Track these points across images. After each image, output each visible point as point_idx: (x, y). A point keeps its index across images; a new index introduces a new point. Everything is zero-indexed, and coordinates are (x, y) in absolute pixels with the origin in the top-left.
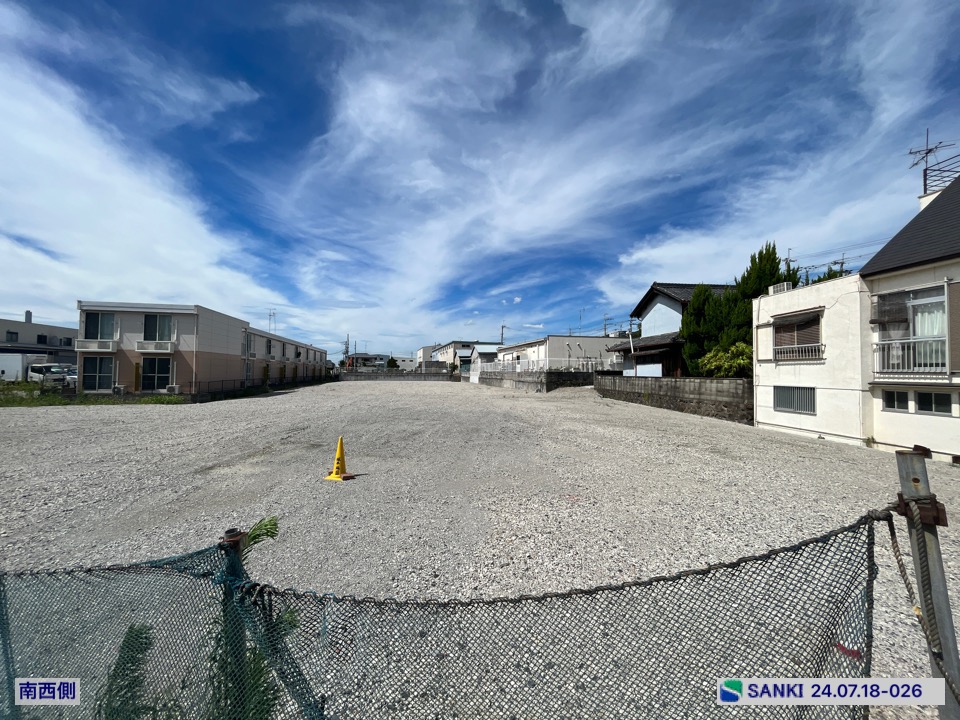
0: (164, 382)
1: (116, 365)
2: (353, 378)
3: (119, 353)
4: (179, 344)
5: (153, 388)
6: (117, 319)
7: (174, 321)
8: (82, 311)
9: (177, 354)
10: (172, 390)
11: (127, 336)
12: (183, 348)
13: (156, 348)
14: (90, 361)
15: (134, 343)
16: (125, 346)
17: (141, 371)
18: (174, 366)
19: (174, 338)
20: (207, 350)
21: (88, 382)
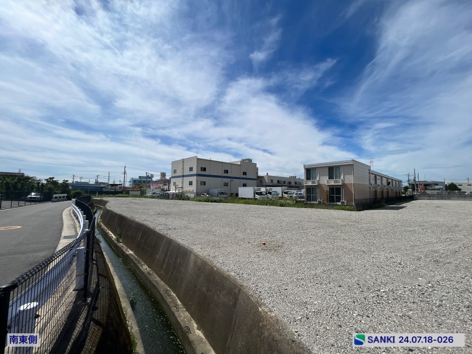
0: (339, 199)
1: (318, 191)
2: (426, 198)
3: (319, 186)
4: (344, 180)
5: (334, 202)
6: (318, 170)
7: (342, 169)
8: (305, 169)
9: (344, 185)
10: (343, 203)
11: (322, 177)
12: (346, 182)
13: (335, 183)
14: (309, 189)
15: (325, 181)
16: (321, 182)
17: (328, 194)
18: (343, 191)
19: (342, 177)
20: (357, 182)
21: (308, 198)
